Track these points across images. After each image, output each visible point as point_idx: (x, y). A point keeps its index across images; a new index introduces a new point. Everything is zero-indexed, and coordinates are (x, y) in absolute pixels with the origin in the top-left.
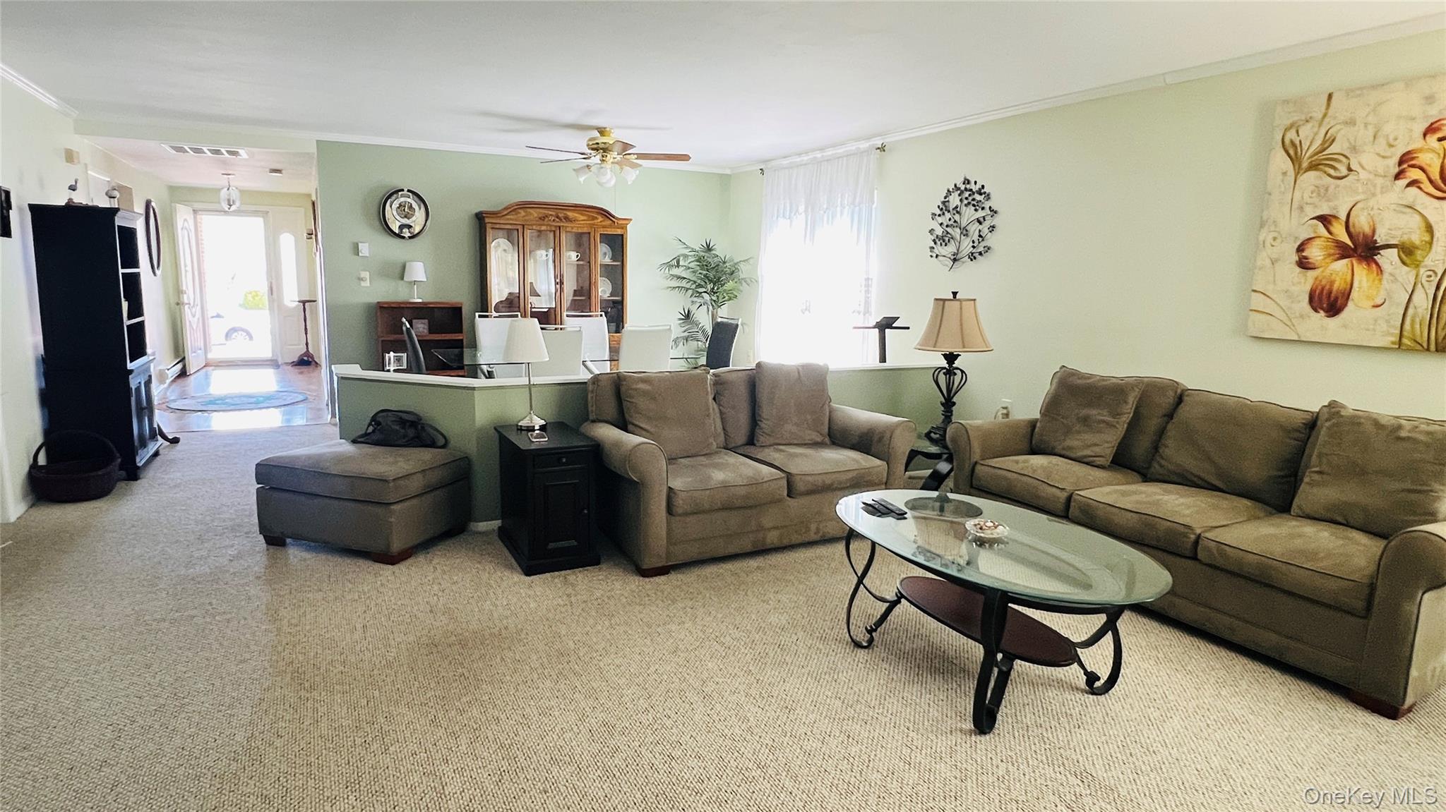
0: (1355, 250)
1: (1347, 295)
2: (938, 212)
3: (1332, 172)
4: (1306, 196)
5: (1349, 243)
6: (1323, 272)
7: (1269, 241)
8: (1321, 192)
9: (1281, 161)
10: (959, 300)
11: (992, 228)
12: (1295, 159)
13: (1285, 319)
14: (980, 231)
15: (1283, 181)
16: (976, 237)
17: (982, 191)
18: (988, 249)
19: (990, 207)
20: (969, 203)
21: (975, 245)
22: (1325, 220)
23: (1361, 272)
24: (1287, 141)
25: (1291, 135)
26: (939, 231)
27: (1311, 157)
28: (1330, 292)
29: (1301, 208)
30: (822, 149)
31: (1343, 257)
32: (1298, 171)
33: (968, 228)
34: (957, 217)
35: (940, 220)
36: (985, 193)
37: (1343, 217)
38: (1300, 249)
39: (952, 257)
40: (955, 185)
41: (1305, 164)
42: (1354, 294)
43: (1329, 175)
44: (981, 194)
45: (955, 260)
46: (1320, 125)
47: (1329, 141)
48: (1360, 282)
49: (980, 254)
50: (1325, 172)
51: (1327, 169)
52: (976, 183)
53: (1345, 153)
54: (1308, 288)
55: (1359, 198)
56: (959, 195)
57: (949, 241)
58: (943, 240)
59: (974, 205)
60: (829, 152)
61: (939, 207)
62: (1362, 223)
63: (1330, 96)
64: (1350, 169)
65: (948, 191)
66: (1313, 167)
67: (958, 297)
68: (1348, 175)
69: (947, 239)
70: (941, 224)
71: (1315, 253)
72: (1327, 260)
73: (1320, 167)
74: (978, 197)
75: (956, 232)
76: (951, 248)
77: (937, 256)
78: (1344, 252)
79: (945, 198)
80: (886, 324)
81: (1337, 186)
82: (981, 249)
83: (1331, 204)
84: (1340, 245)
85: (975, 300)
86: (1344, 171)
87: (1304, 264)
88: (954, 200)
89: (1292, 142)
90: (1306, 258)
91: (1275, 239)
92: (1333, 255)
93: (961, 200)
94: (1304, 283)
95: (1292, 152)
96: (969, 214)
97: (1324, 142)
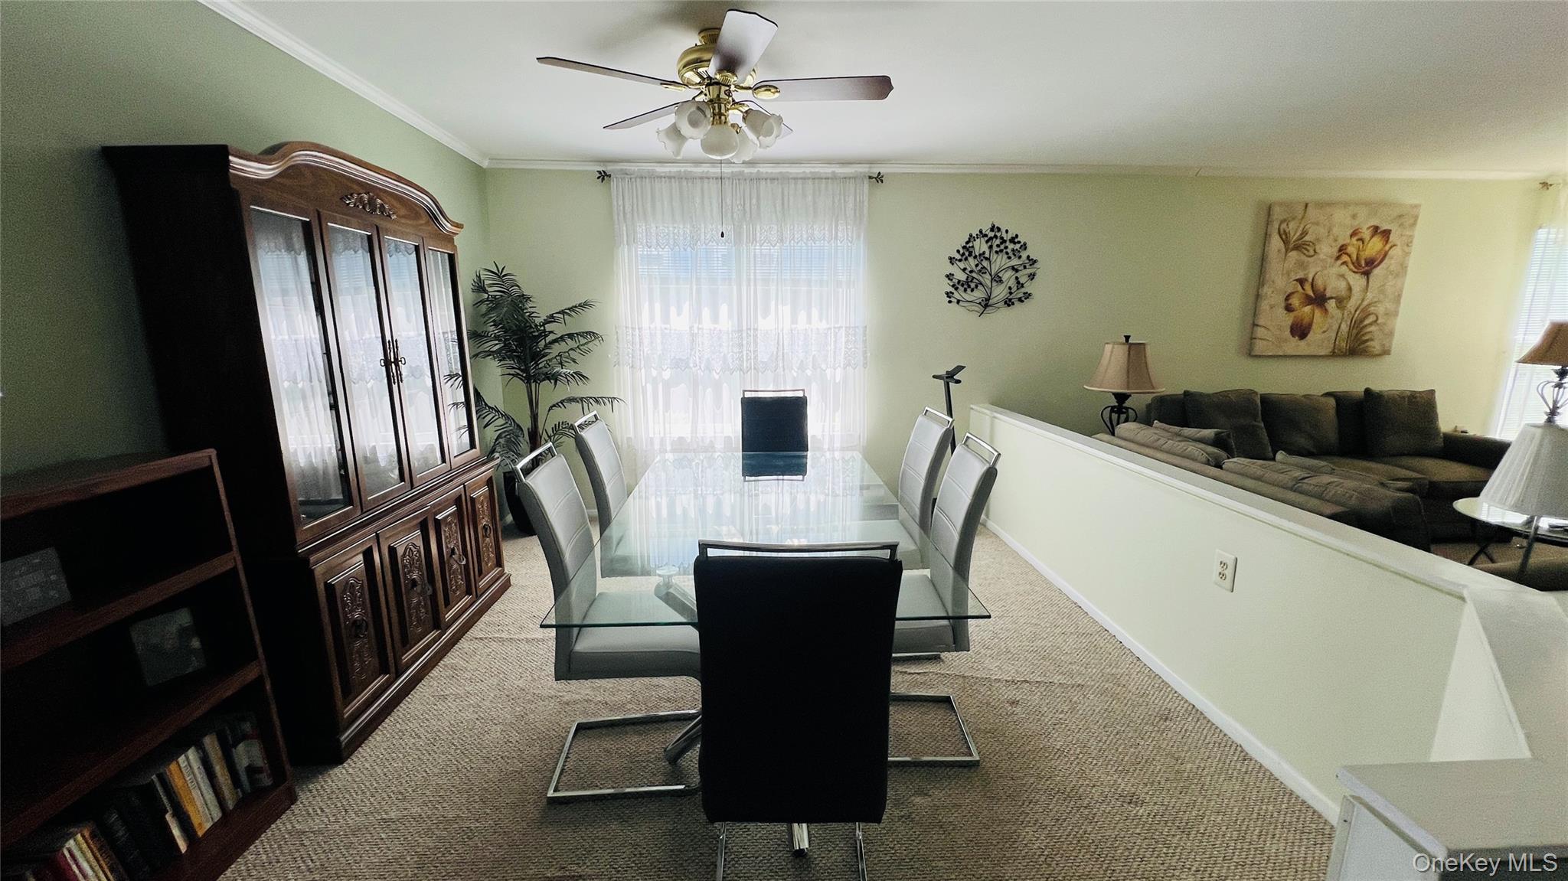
0: (1315, 299)
1: (1310, 326)
2: (958, 257)
3: (1306, 252)
4: (1292, 265)
5: (1312, 295)
6: (1299, 313)
7: (1270, 293)
8: (1300, 264)
9: (1276, 243)
11: (1032, 276)
12: (1286, 242)
13: (1277, 343)
14: (1017, 278)
15: (1278, 255)
18: (1028, 296)
19: (1028, 257)
20: (1001, 251)
21: (1012, 291)
22: (1301, 282)
23: (1318, 313)
24: (1281, 231)
25: (1284, 226)
26: (961, 276)
27: (1295, 242)
28: (1301, 326)
31: (1309, 304)
32: (1287, 250)
34: (985, 263)
35: (962, 265)
36: (1019, 242)
37: (1310, 280)
38: (1287, 298)
39: (983, 304)
40: (981, 232)
41: (1291, 246)
42: (1314, 326)
43: (1304, 254)
44: (1015, 243)
45: (986, 306)
46: (1300, 223)
48: (1317, 317)
49: (1020, 300)
51: (1303, 250)
52: (1007, 231)
53: (1314, 242)
54: (1290, 323)
55: (1318, 269)
56: (987, 242)
58: (967, 285)
59: (1007, 253)
61: (958, 251)
62: (1319, 283)
63: (1306, 205)
64: (1315, 251)
65: (971, 235)
66: (1297, 248)
68: (1312, 256)
69: (973, 285)
70: (964, 270)
71: (1295, 301)
72: (1301, 306)
73: (1300, 248)
74: (1011, 246)
75: (986, 279)
76: (979, 294)
77: (958, 302)
78: (1309, 300)
79: (967, 243)
81: (1308, 262)
82: (1021, 295)
83: (1304, 272)
84: (1307, 296)
86: (1312, 253)
87: (1289, 308)
88: (980, 246)
89: (1285, 231)
90: (1291, 305)
91: (1273, 292)
92: (1304, 303)
93: (991, 247)
94: (1288, 320)
95: (1284, 237)
97: (1301, 234)
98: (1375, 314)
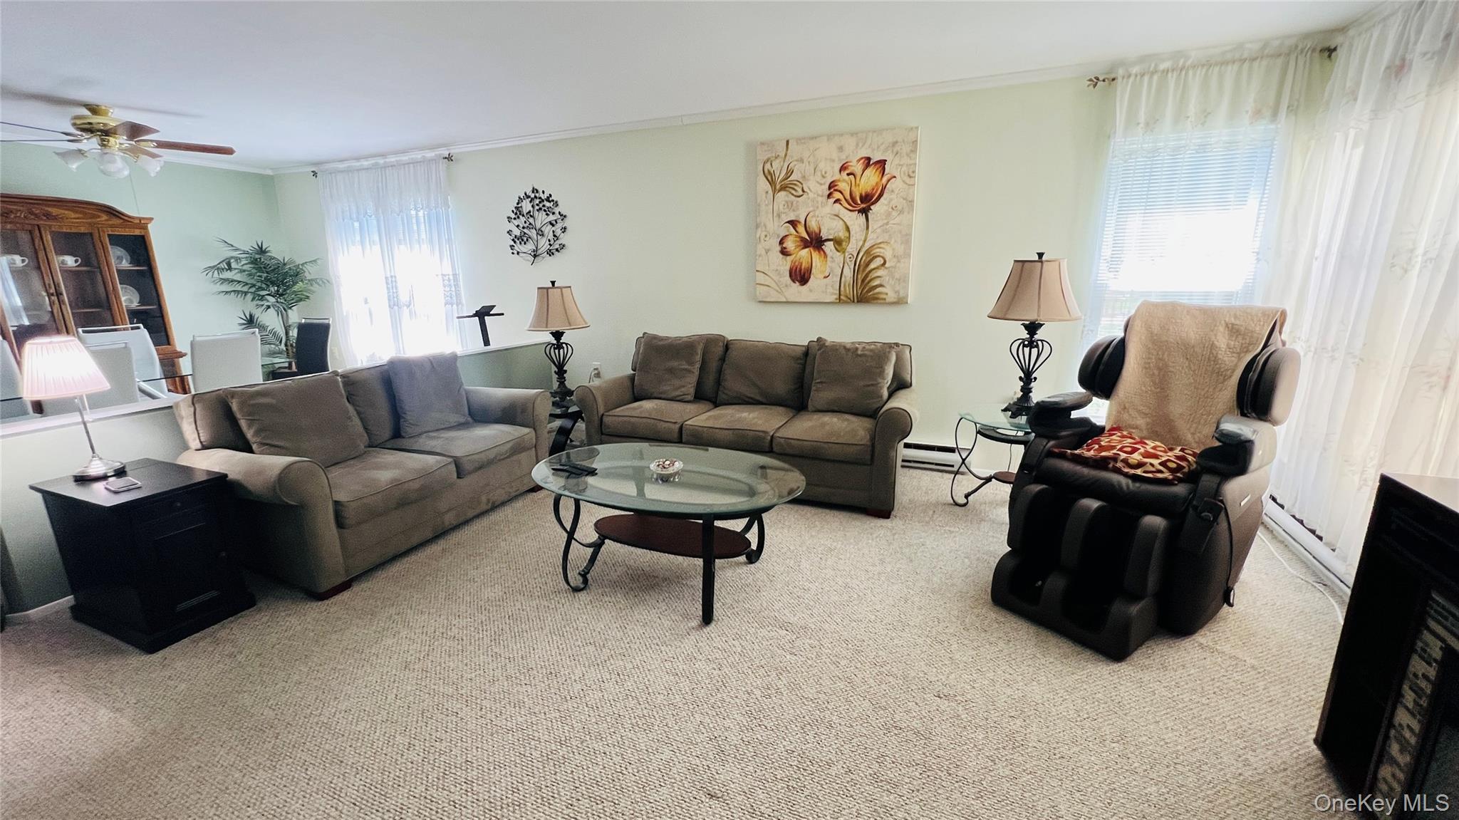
0: (811, 242)
1: (809, 270)
2: (513, 216)
3: (793, 192)
4: (781, 207)
5: (808, 238)
6: (796, 256)
7: (763, 237)
8: (789, 205)
9: (763, 184)
10: (557, 288)
11: (564, 230)
12: (772, 183)
13: (777, 288)
14: (553, 232)
15: (766, 197)
16: (551, 236)
17: (551, 199)
18: (563, 246)
19: (559, 213)
20: (540, 209)
21: (552, 243)
22: (793, 223)
23: (815, 255)
24: (766, 171)
25: (768, 166)
26: (517, 232)
27: (781, 182)
28: (800, 270)
29: (779, 216)
30: (383, 155)
31: (805, 247)
32: (775, 191)
33: (543, 229)
34: (531, 220)
35: (516, 222)
36: (553, 201)
37: (803, 223)
38: (781, 242)
39: (533, 254)
40: (526, 194)
41: (778, 187)
42: (813, 271)
43: (793, 194)
44: (550, 202)
45: (535, 256)
46: (784, 161)
47: (790, 172)
48: (816, 261)
49: (557, 250)
50: (790, 193)
51: (791, 190)
52: (543, 192)
53: (801, 181)
54: (788, 268)
55: (811, 209)
56: (531, 202)
57: (527, 240)
58: (522, 239)
59: (545, 211)
60: (392, 159)
61: (513, 211)
62: (813, 225)
63: (788, 142)
64: (803, 191)
65: (520, 198)
66: (783, 188)
67: (556, 285)
68: (802, 196)
69: (525, 239)
70: (518, 226)
71: (790, 244)
72: (797, 250)
73: (787, 189)
74: (547, 204)
75: (533, 233)
76: (530, 246)
77: (518, 253)
78: (805, 244)
79: (518, 204)
80: (483, 314)
81: (798, 202)
82: (557, 246)
83: (795, 213)
84: (803, 239)
85: (570, 287)
86: (801, 193)
87: (784, 252)
88: (527, 206)
89: (769, 172)
90: (785, 248)
91: (766, 236)
92: (800, 246)
93: (533, 206)
94: (785, 265)
95: (769, 178)
96: (541, 218)
97: (787, 173)
98: (883, 257)
